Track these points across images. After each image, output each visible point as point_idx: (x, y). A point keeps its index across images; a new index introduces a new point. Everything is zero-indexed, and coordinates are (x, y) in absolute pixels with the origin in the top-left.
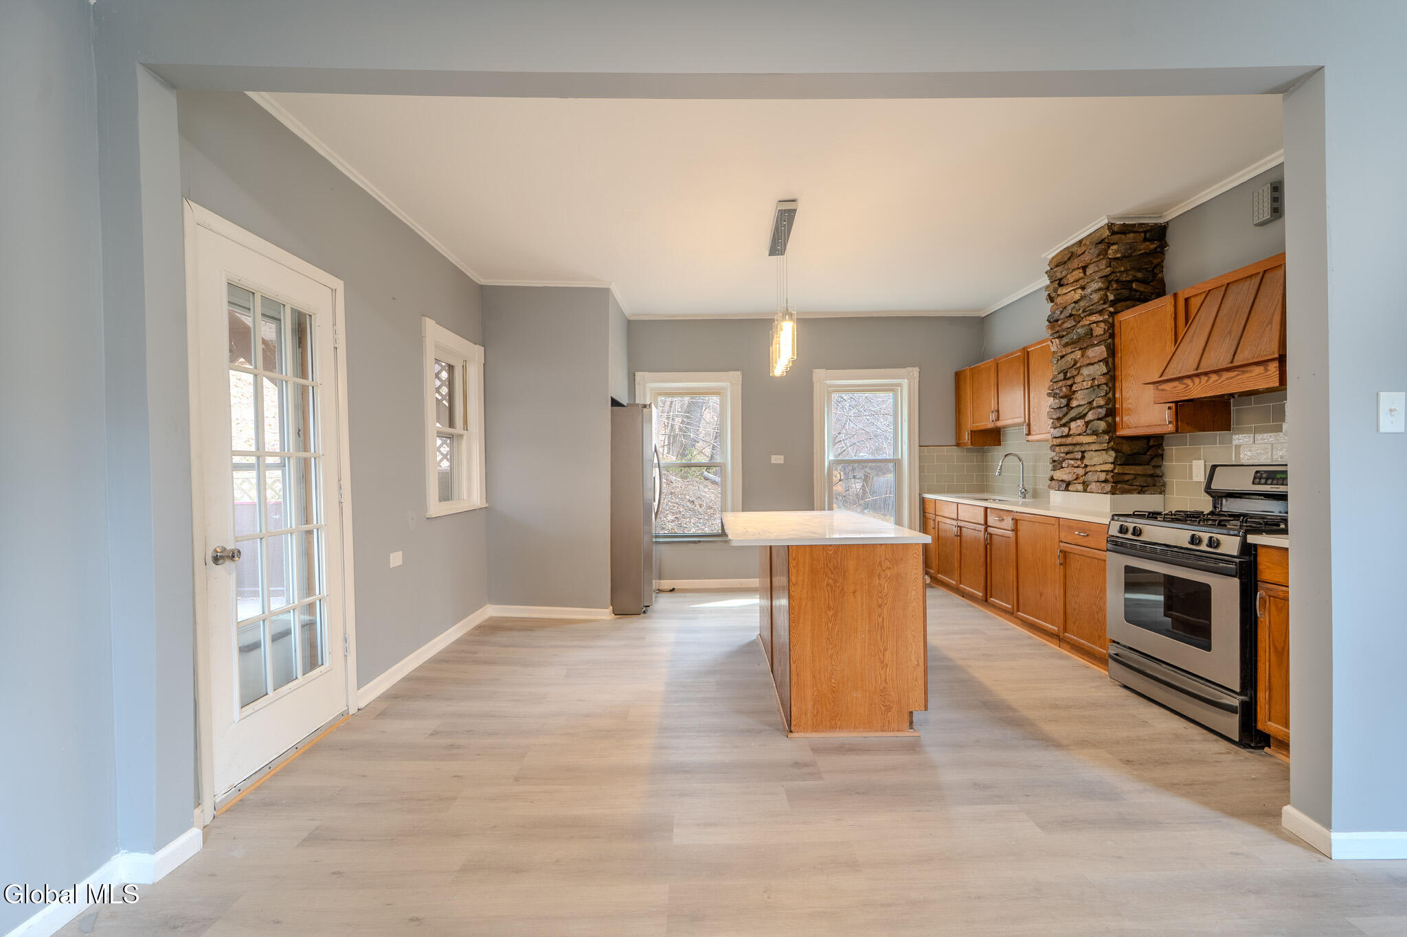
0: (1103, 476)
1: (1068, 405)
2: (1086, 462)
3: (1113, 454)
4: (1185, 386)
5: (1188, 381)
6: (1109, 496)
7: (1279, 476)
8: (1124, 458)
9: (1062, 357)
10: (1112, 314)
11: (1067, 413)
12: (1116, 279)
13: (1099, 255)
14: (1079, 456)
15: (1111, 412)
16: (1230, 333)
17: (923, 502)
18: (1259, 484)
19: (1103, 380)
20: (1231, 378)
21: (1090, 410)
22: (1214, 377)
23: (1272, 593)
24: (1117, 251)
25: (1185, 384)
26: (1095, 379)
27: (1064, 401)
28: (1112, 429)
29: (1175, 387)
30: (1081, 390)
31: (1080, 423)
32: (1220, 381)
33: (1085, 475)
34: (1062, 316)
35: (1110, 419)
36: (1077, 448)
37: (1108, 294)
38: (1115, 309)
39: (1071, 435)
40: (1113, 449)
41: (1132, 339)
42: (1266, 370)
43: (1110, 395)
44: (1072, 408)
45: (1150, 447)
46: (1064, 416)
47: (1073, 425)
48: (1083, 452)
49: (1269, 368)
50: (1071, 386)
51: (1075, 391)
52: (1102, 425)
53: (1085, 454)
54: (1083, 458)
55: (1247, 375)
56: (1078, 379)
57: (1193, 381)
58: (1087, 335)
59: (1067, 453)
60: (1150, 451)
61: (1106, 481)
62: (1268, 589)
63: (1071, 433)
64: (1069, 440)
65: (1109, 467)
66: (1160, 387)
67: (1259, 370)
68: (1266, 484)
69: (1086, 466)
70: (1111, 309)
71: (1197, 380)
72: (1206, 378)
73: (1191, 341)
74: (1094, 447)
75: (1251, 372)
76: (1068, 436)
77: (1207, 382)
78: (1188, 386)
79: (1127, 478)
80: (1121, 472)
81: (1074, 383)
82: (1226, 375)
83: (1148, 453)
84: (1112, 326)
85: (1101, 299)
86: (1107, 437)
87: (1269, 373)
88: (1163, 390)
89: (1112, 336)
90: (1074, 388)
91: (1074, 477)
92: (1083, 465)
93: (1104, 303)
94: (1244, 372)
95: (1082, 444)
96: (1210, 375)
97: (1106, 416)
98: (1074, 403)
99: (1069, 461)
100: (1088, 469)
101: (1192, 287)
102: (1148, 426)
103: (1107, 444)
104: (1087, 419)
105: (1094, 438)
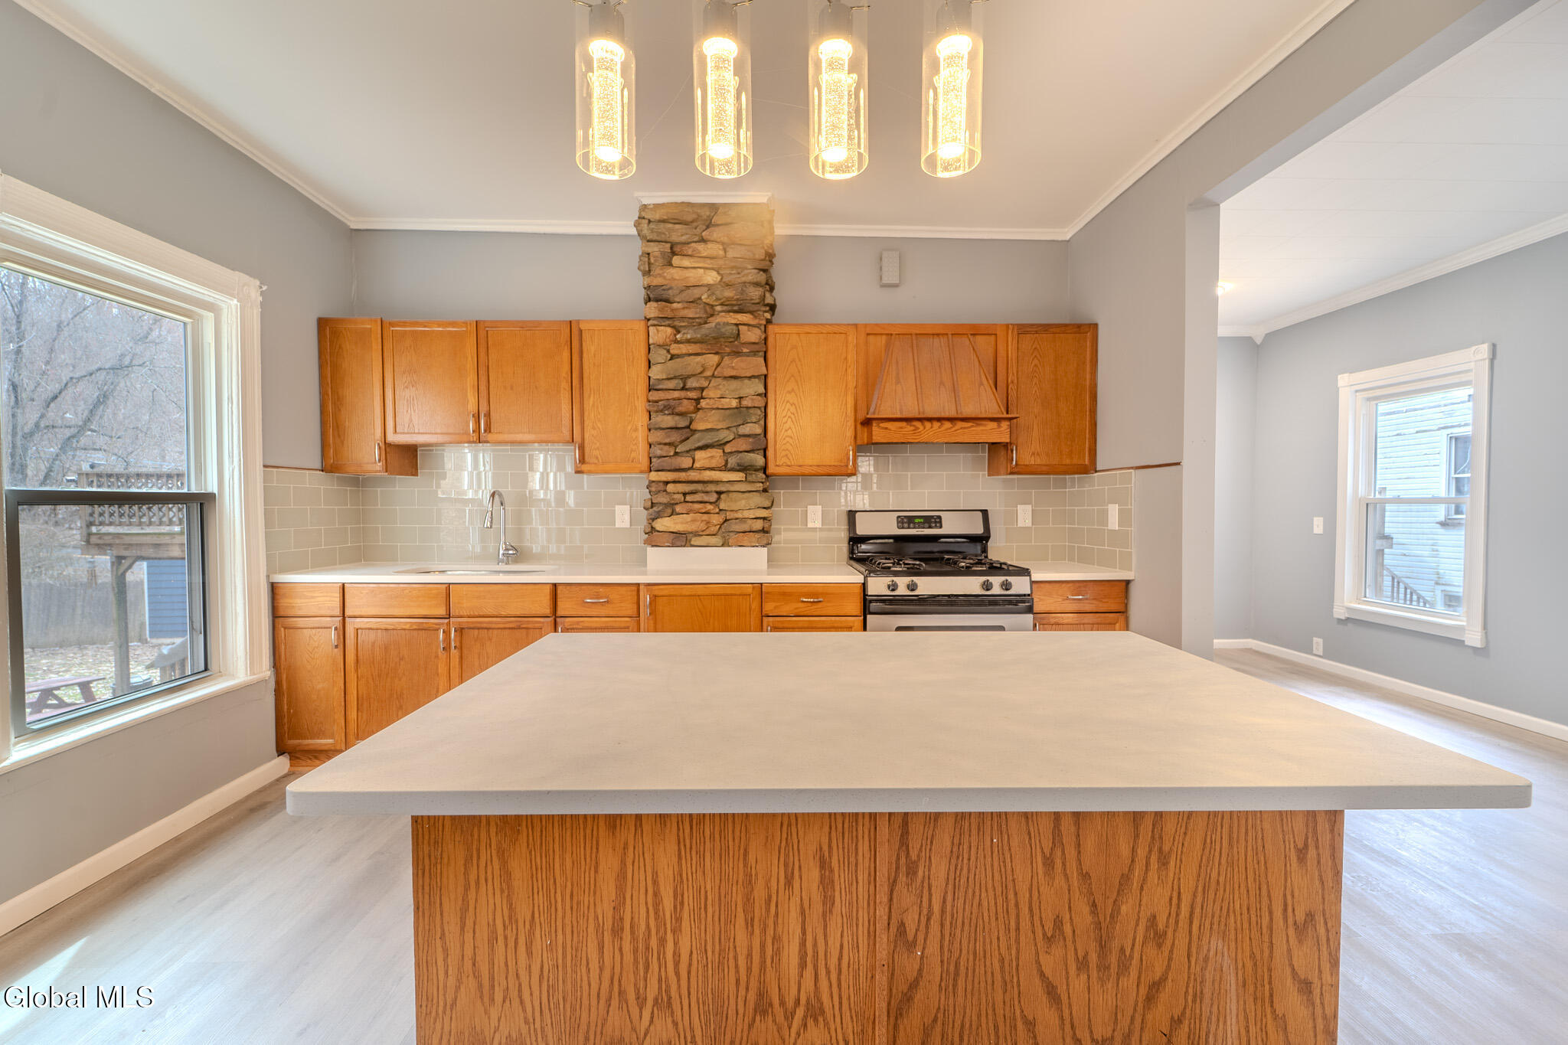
0: (759, 524)
1: (689, 427)
2: (722, 506)
3: (768, 496)
4: (912, 428)
5: (918, 424)
6: (764, 549)
7: (917, 521)
9: (674, 357)
10: (767, 321)
11: (688, 438)
13: (758, 239)
14: (713, 497)
15: (764, 446)
17: (274, 589)
18: (903, 528)
19: (755, 402)
20: (965, 428)
21: (734, 438)
22: (948, 425)
23: (1045, 622)
25: (914, 426)
26: (743, 398)
27: (684, 422)
28: (764, 464)
29: (901, 428)
30: (718, 409)
31: (717, 453)
32: (953, 429)
33: (723, 524)
34: (679, 298)
35: (764, 453)
36: (712, 488)
37: (767, 294)
39: (695, 469)
40: (767, 490)
41: (793, 361)
42: (999, 427)
43: (761, 423)
44: (695, 431)
46: (684, 441)
47: (699, 455)
48: (719, 493)
49: (1002, 425)
50: (698, 401)
51: (701, 409)
52: (754, 459)
53: (722, 496)
54: (718, 500)
55: (981, 428)
56: (708, 393)
57: (923, 424)
58: (732, 337)
59: (685, 494)
61: (762, 530)
62: (1041, 618)
63: (697, 465)
64: (693, 475)
65: (766, 512)
66: (881, 425)
67: (993, 425)
68: (909, 528)
69: (722, 511)
70: (768, 316)
71: (928, 424)
72: (939, 424)
74: (742, 487)
75: (985, 425)
76: (690, 469)
77: (939, 428)
78: (917, 428)
81: (703, 398)
82: (960, 424)
84: (767, 336)
85: (761, 297)
86: (762, 475)
87: (1002, 429)
88: (886, 428)
89: (766, 348)
90: (703, 403)
91: (702, 526)
92: (718, 511)
93: (760, 304)
94: (978, 425)
95: (717, 482)
96: (944, 422)
97: (758, 449)
98: (697, 425)
99: (690, 504)
100: (730, 515)
101: (877, 325)
102: (818, 466)
103: (761, 485)
104: (728, 448)
105: (740, 476)
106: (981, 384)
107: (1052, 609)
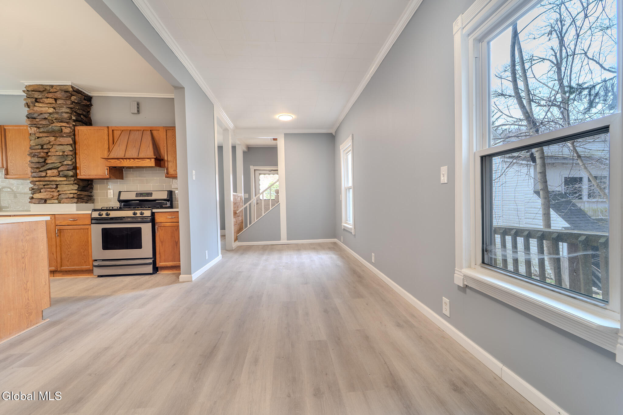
0: (72, 196)
1: (44, 162)
2: (58, 189)
3: (77, 186)
4: (120, 161)
5: (122, 160)
6: (75, 204)
7: (144, 194)
8: (81, 188)
9: (38, 138)
10: (74, 126)
11: (44, 166)
12: (75, 111)
13: (67, 97)
14: (55, 186)
15: (75, 168)
16: (135, 146)
18: (138, 197)
19: (71, 153)
20: (139, 161)
21: (61, 166)
22: (132, 160)
24: (76, 99)
26: (64, 152)
27: (42, 160)
28: (76, 175)
29: (116, 161)
30: (55, 156)
31: (55, 171)
32: (134, 162)
33: (59, 196)
34: (38, 117)
35: (74, 171)
36: (53, 183)
37: (72, 116)
38: (75, 123)
39: (47, 177)
40: (76, 184)
41: (86, 139)
42: (151, 161)
43: (74, 160)
44: (47, 164)
45: (89, 184)
46: (42, 167)
47: (49, 172)
50: (47, 153)
51: (49, 156)
52: (71, 173)
53: (58, 186)
54: (57, 187)
55: (145, 161)
56: (52, 150)
57: (123, 160)
58: (59, 131)
59: (44, 185)
60: (89, 186)
61: (73, 198)
62: (158, 225)
63: (48, 175)
64: (47, 179)
65: (76, 192)
66: (108, 160)
67: (149, 160)
68: (140, 197)
69: (58, 191)
70: (74, 123)
71: (125, 160)
72: (129, 160)
73: (119, 146)
74: (65, 183)
75: (146, 160)
76: (45, 176)
77: (129, 161)
78: (121, 162)
79: (82, 196)
80: (80, 194)
81: (49, 152)
82: (137, 160)
83: (89, 187)
84: (74, 130)
85: (69, 117)
86: (73, 179)
88: (110, 162)
89: (74, 135)
90: (49, 154)
91: (51, 196)
92: (57, 191)
93: (69, 119)
94: (143, 160)
95: (56, 181)
96: (131, 159)
97: (73, 169)
98: (49, 161)
99: (46, 189)
100: (60, 193)
101: (116, 127)
102: (96, 175)
103: (73, 182)
104: (59, 169)
105: (64, 179)
106: (149, 146)
107: (162, 221)
